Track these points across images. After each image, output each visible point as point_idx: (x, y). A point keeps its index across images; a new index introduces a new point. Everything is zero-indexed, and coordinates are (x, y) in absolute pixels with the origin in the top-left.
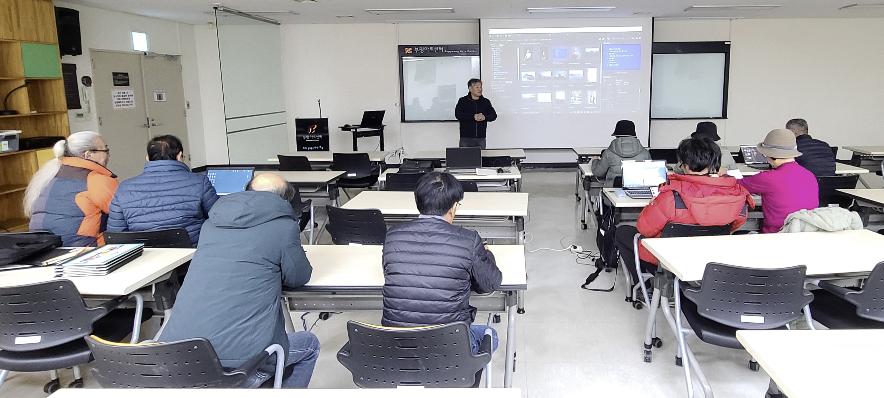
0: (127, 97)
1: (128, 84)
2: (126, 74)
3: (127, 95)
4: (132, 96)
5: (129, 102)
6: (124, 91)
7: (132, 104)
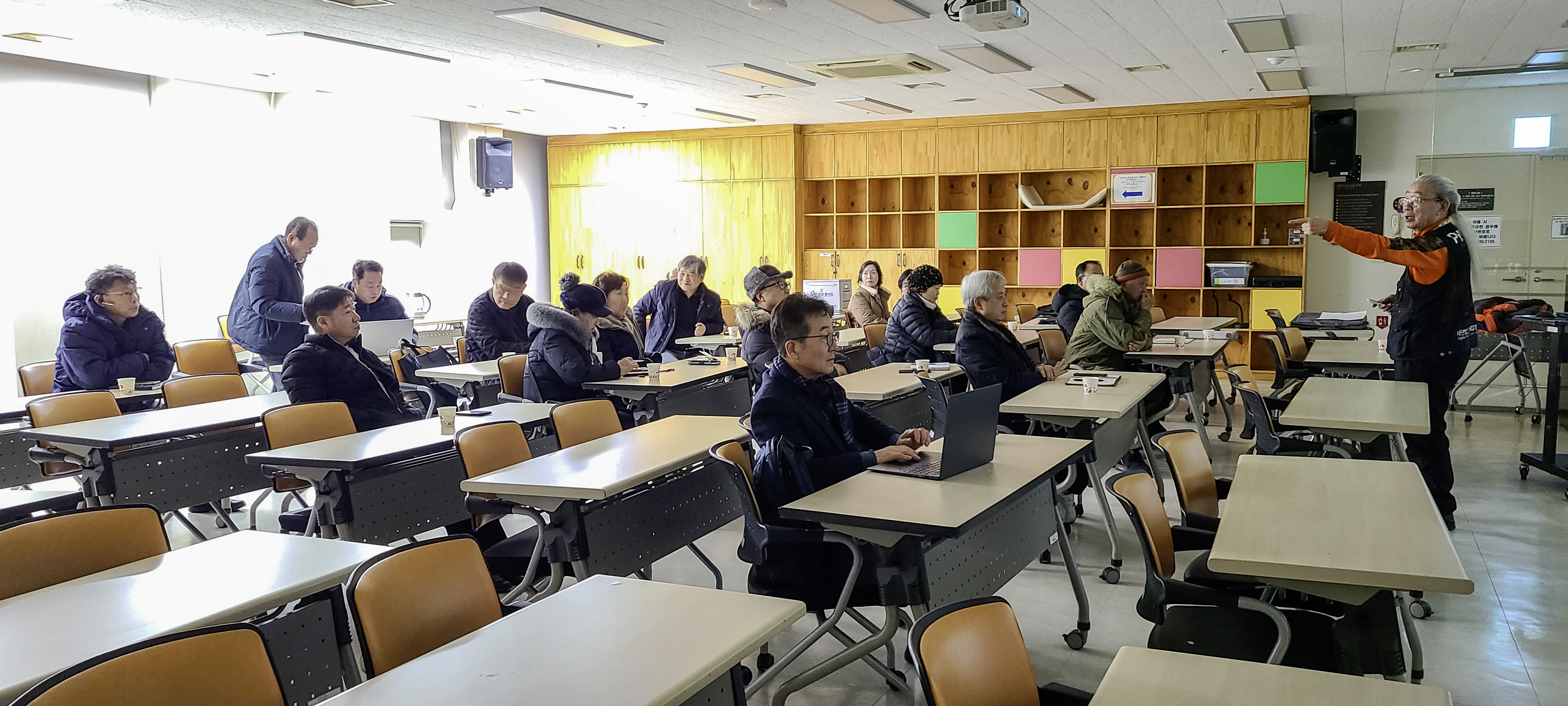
0: (1484, 228)
1: (1490, 207)
2: (1491, 191)
3: (1484, 225)
4: (1496, 226)
5: (1485, 237)
6: (1477, 220)
7: (1492, 241)
